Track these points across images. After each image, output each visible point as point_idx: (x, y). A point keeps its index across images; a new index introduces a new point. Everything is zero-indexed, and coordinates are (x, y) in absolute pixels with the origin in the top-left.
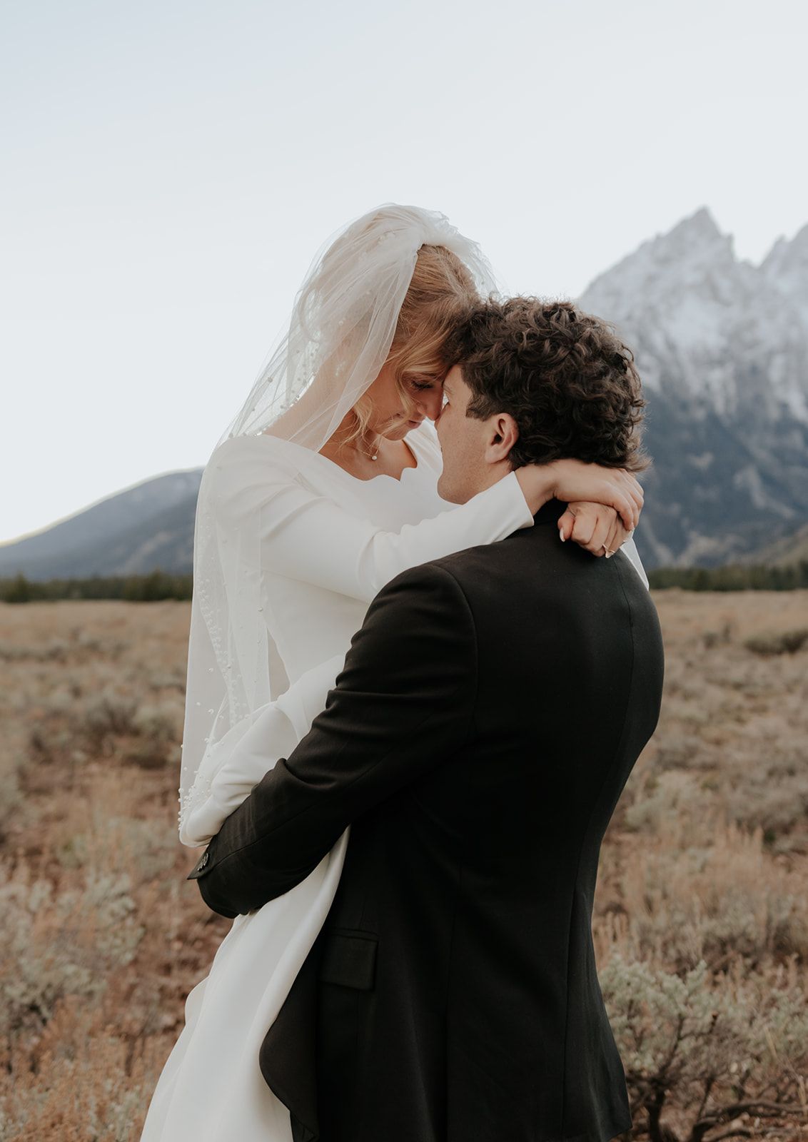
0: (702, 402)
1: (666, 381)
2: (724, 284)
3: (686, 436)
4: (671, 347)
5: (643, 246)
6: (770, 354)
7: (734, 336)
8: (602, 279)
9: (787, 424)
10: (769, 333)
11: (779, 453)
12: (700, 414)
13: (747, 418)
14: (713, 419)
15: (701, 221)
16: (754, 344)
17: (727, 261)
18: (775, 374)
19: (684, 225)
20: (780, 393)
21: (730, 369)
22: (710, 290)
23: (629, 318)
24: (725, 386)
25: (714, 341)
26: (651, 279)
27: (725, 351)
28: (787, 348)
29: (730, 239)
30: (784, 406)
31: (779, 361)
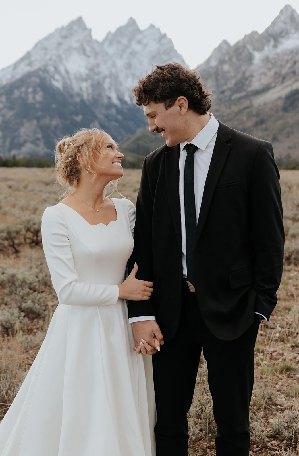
0: (78, 95)
1: (65, 86)
2: (88, 49)
3: (72, 108)
4: (67, 72)
5: (56, 30)
6: (105, 77)
7: (91, 70)
8: (40, 42)
9: (110, 105)
10: (104, 69)
11: (107, 116)
12: (78, 100)
13: (96, 102)
14: (83, 102)
15: (79, 21)
16: (99, 73)
17: (89, 39)
18: (106, 85)
19: (73, 23)
20: (108, 93)
21: (89, 82)
22: (83, 51)
23: (51, 59)
24: (87, 89)
25: (84, 71)
26: (60, 44)
27: (88, 75)
28: (111, 75)
29: (90, 30)
30: (109, 98)
31: (108, 81)
